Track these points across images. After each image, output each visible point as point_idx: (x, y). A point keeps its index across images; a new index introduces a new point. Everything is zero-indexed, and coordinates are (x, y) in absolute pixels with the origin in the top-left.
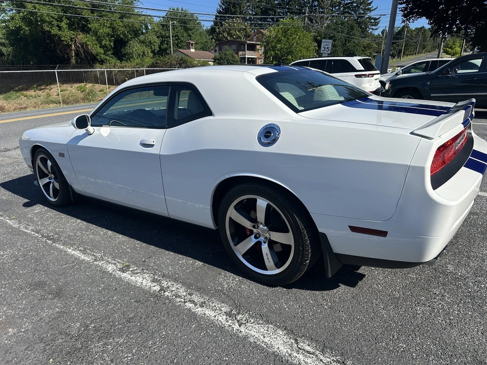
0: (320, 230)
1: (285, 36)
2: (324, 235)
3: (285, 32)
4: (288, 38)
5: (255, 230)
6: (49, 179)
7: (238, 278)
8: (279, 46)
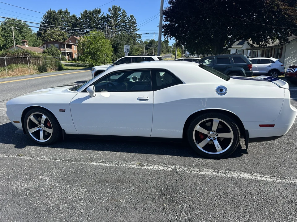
0: (246, 129)
1: (94, 41)
2: (247, 131)
3: (95, 38)
4: (96, 42)
5: (209, 135)
6: (39, 128)
7: (201, 159)
8: (91, 47)
